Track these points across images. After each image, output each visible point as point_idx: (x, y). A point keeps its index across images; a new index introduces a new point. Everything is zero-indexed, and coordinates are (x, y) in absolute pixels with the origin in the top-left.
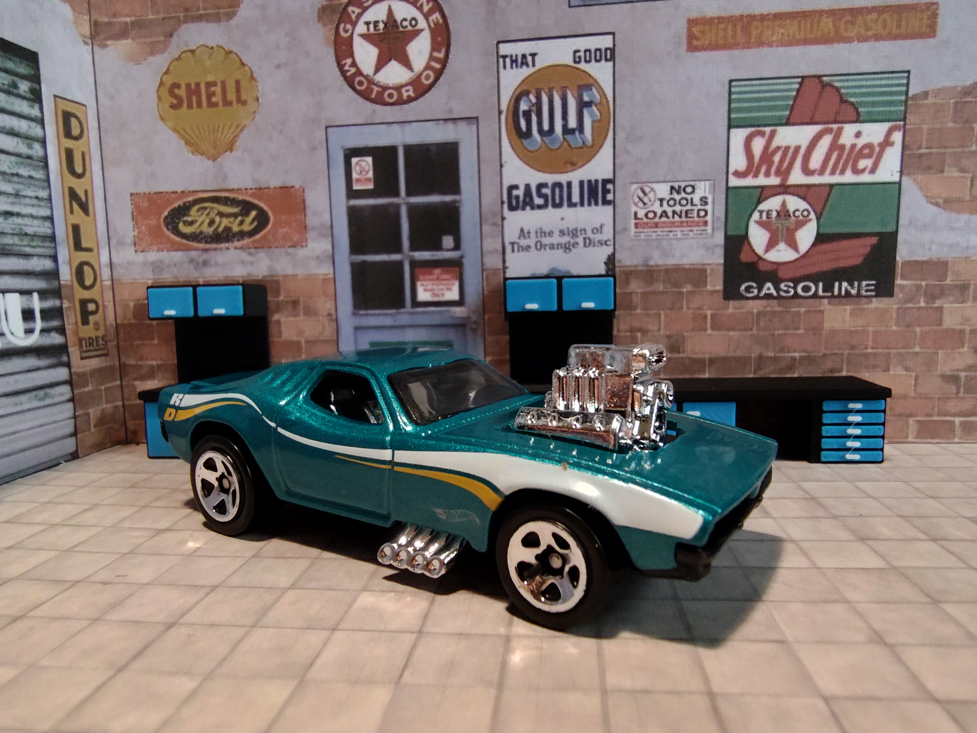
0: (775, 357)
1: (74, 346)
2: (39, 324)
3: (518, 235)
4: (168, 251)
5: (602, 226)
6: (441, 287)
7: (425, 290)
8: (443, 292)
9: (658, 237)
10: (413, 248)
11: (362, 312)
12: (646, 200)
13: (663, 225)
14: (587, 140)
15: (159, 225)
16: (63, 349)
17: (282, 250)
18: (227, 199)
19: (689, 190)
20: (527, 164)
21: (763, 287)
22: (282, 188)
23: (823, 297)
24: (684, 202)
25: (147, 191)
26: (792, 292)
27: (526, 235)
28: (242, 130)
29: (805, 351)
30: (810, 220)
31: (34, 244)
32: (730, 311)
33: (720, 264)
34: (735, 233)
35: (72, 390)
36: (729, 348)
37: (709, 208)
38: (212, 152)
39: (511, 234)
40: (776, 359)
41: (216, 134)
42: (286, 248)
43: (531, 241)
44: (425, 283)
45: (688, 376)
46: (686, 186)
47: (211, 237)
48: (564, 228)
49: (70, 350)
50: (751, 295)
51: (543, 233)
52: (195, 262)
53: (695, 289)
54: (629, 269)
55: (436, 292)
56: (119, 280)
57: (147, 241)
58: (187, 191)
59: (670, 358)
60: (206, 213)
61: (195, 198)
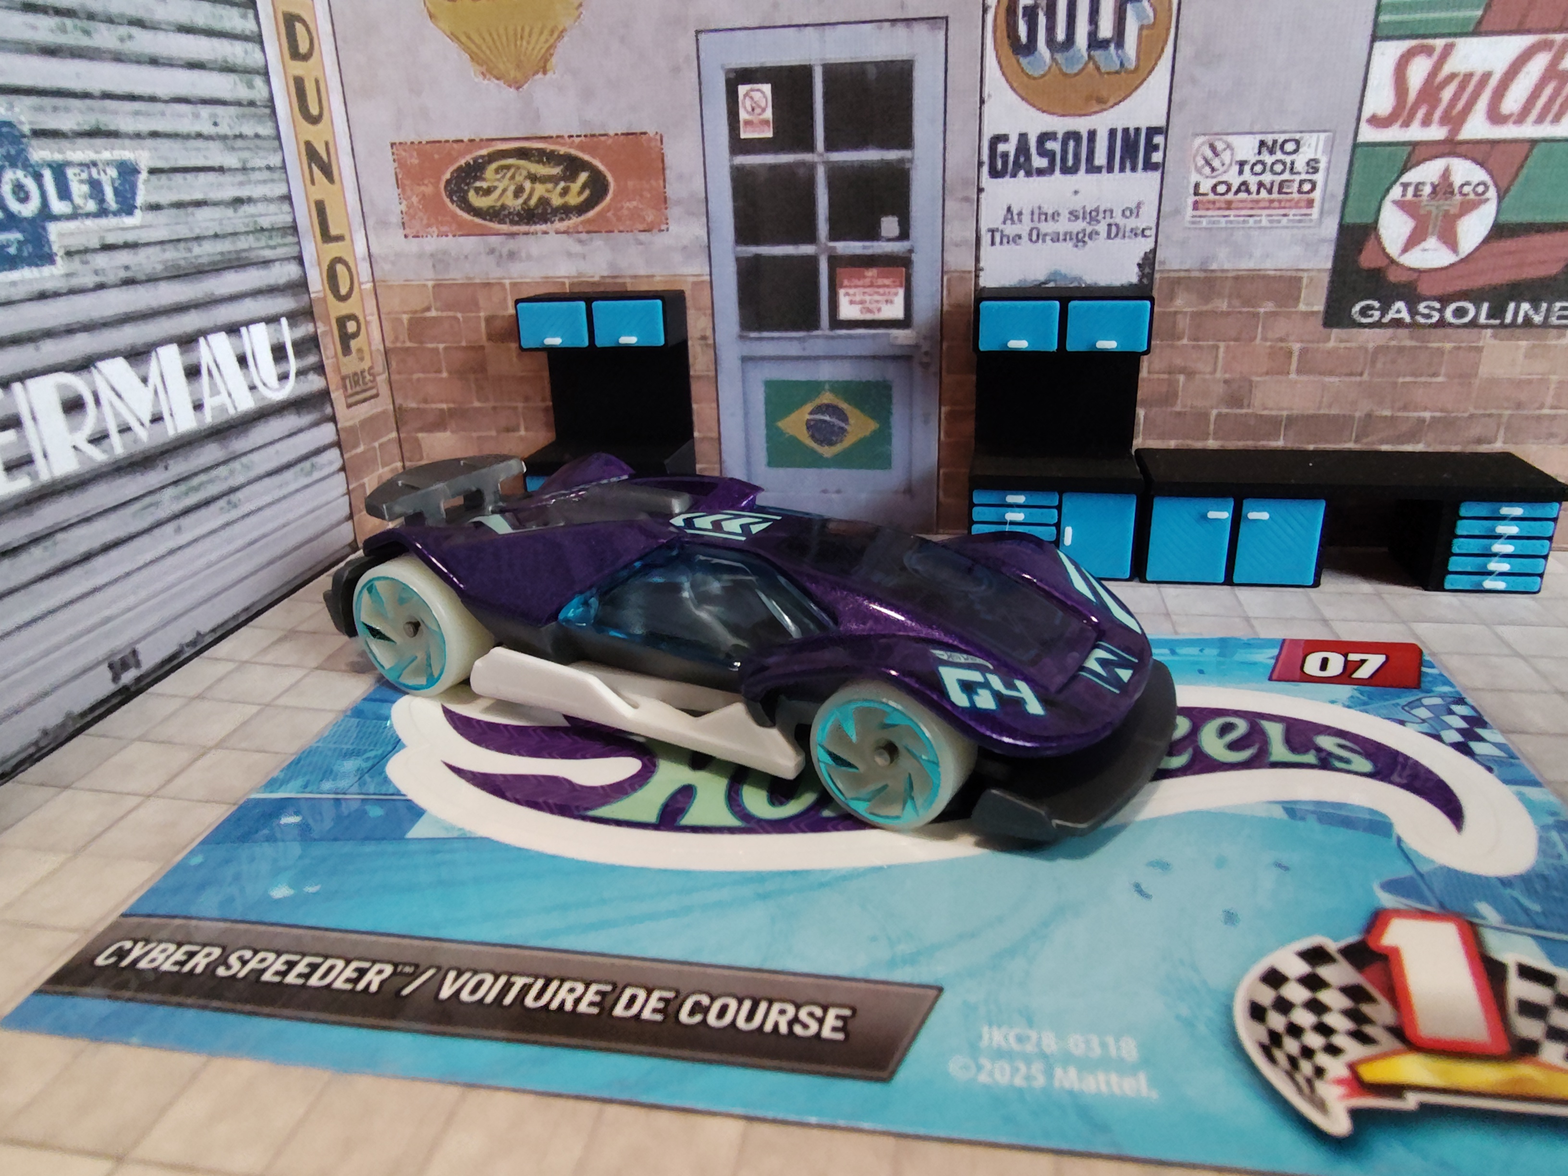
0: (1392, 417)
1: (337, 389)
2: (293, 364)
3: (1002, 219)
4: (454, 236)
5: (1138, 206)
6: (877, 297)
7: (852, 302)
8: (879, 305)
9: (1229, 225)
10: (834, 235)
11: (753, 335)
12: (1216, 163)
13: (1241, 205)
14: (1129, 59)
15: (437, 194)
16: (324, 396)
17: (629, 236)
18: (541, 152)
19: (1290, 147)
20: (1023, 99)
21: (1390, 307)
22: (628, 134)
23: (1486, 326)
24: (1279, 168)
25: (413, 138)
26: (1436, 316)
27: (1016, 217)
28: (560, 36)
29: (1442, 411)
30: (1487, 200)
31: (272, 243)
32: (1331, 344)
33: (1325, 270)
34: (1358, 221)
35: (342, 455)
36: (1321, 402)
37: (1319, 178)
38: (513, 73)
39: (992, 216)
40: (1392, 421)
41: (519, 43)
42: (636, 232)
43: (1023, 229)
44: (851, 291)
45: (1249, 444)
46: (1285, 141)
47: (518, 214)
48: (1078, 207)
49: (333, 396)
50: (1369, 320)
51: (1045, 216)
52: (497, 254)
53: (1279, 310)
54: (1176, 275)
55: (867, 305)
56: (384, 281)
57: (422, 220)
58: (477, 140)
59: (1227, 415)
60: (509, 175)
61: (490, 150)
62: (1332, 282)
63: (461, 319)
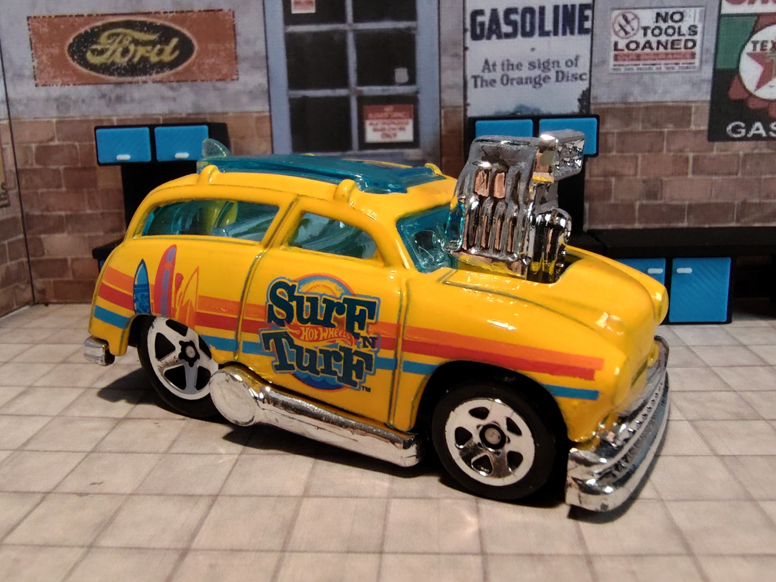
0: (760, 203)
3: (481, 68)
4: (74, 85)
5: (577, 59)
6: (393, 126)
7: (375, 130)
8: (396, 132)
9: (640, 71)
10: (361, 82)
12: (628, 29)
13: (646, 57)
15: (62, 55)
17: (209, 84)
18: (143, 24)
19: (677, 17)
21: (752, 127)
22: (208, 11)
24: (670, 31)
25: (45, 13)
27: (491, 67)
32: (715, 153)
33: (706, 102)
34: (725, 67)
36: (711, 194)
37: (698, 38)
39: (474, 67)
40: (760, 206)
42: (214, 81)
43: (497, 75)
44: (375, 122)
45: (665, 225)
46: (674, 13)
47: (125, 68)
48: (535, 60)
50: (739, 136)
51: (511, 66)
52: (107, 98)
53: (677, 129)
54: (606, 106)
55: (387, 132)
56: (18, 119)
57: (49, 73)
58: (95, 15)
59: (646, 206)
60: (118, 40)
61: (104, 22)
62: (712, 110)
63: (78, 147)
